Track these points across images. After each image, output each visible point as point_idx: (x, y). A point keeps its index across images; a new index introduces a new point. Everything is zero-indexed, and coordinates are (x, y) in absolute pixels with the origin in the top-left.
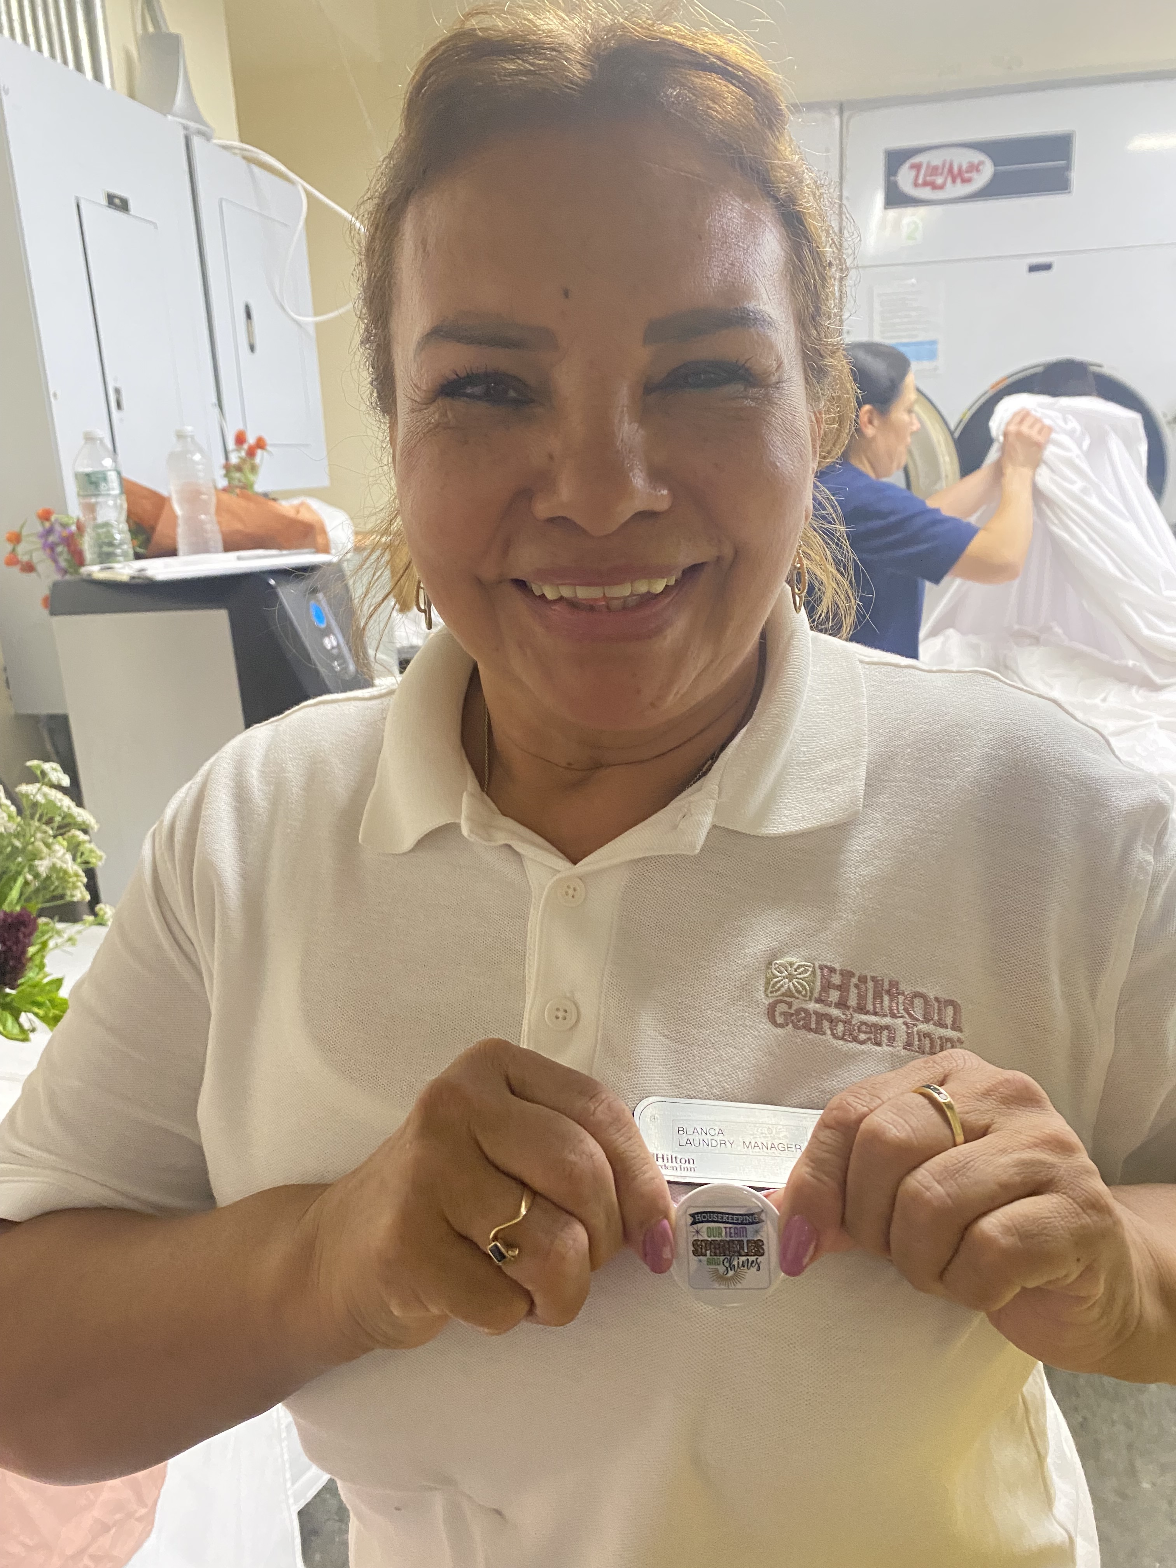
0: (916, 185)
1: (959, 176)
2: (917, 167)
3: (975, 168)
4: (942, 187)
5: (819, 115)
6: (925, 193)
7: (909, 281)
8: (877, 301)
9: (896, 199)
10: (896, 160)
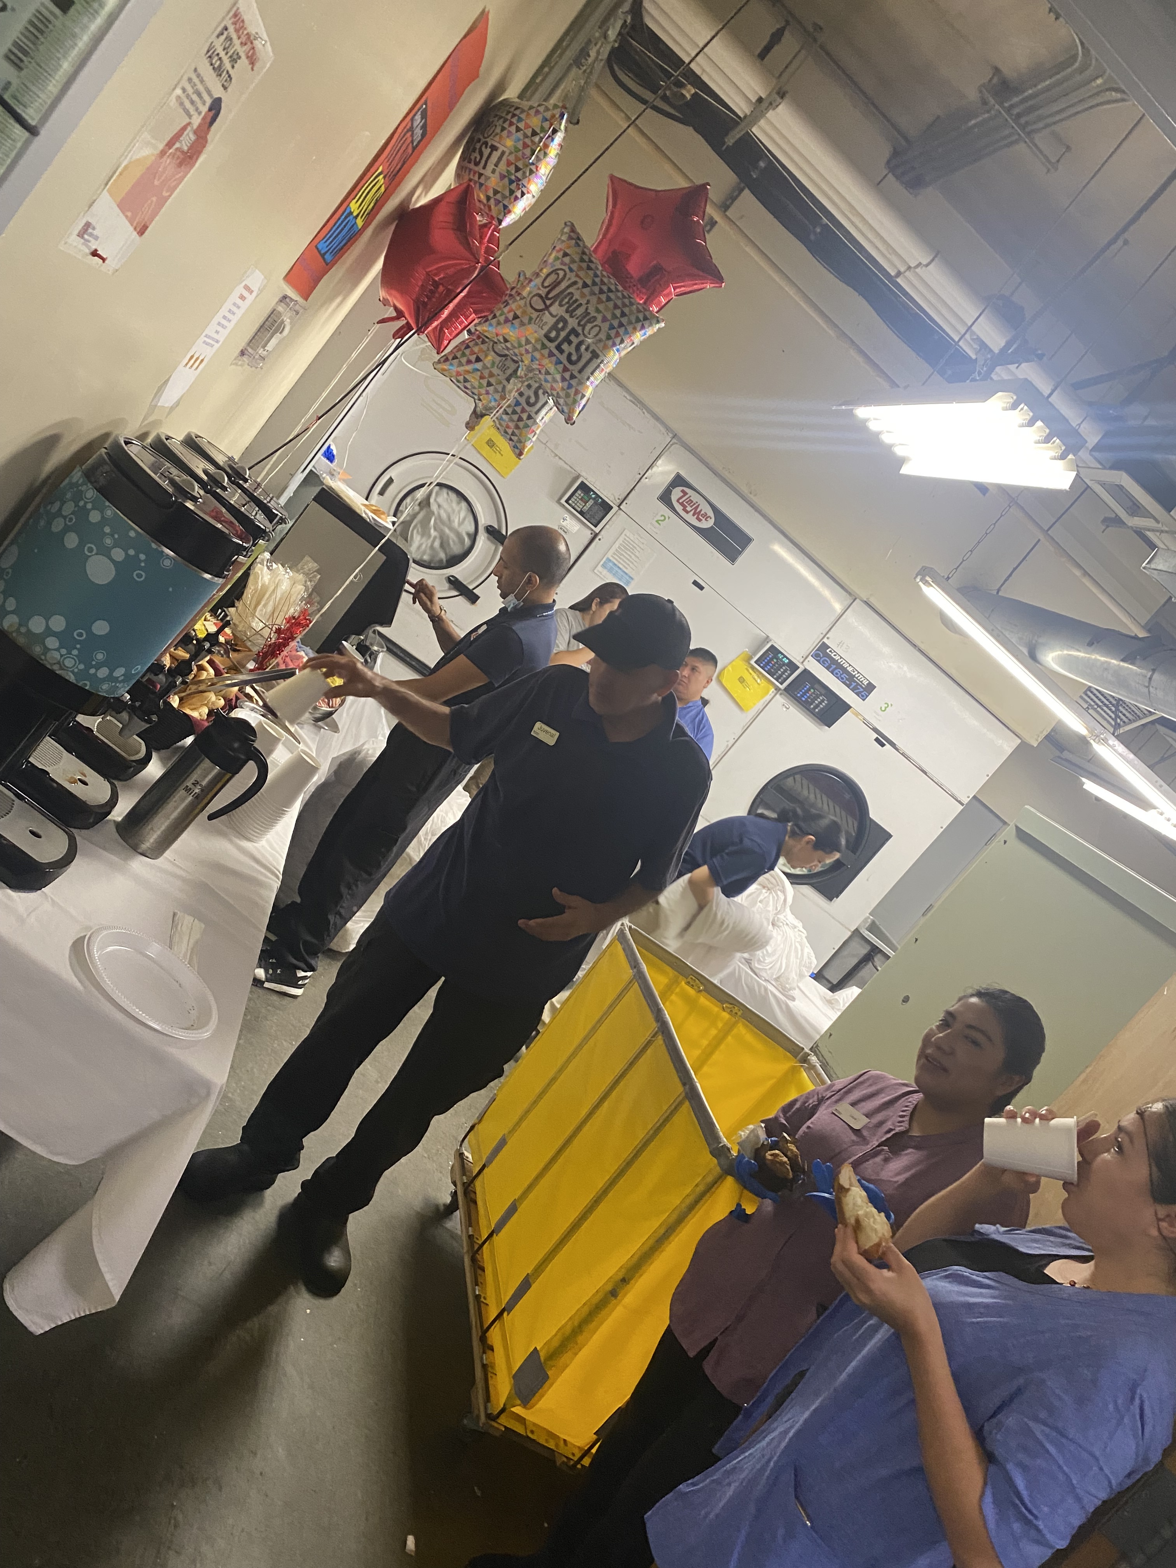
0: (678, 501)
1: (698, 514)
2: (685, 493)
3: (707, 517)
6: (679, 508)
7: (642, 540)
8: (623, 537)
9: (665, 498)
10: (679, 481)
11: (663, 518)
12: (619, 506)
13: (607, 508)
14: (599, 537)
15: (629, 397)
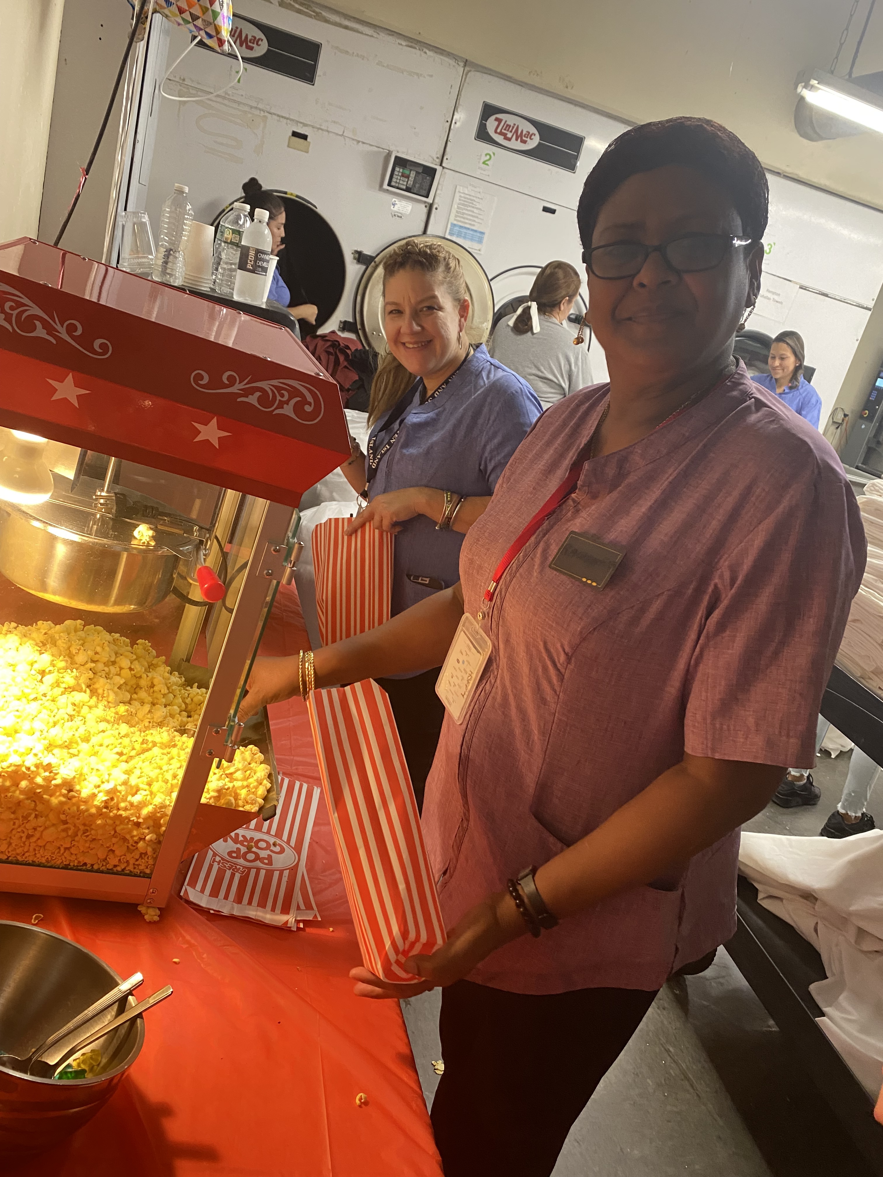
0: (496, 132)
2: (499, 120)
3: (530, 135)
4: (509, 139)
5: (452, 62)
6: (499, 139)
7: (477, 190)
8: (457, 195)
9: (482, 135)
10: (489, 110)
11: (488, 157)
12: (441, 165)
13: (430, 172)
14: (435, 206)
15: (404, 43)
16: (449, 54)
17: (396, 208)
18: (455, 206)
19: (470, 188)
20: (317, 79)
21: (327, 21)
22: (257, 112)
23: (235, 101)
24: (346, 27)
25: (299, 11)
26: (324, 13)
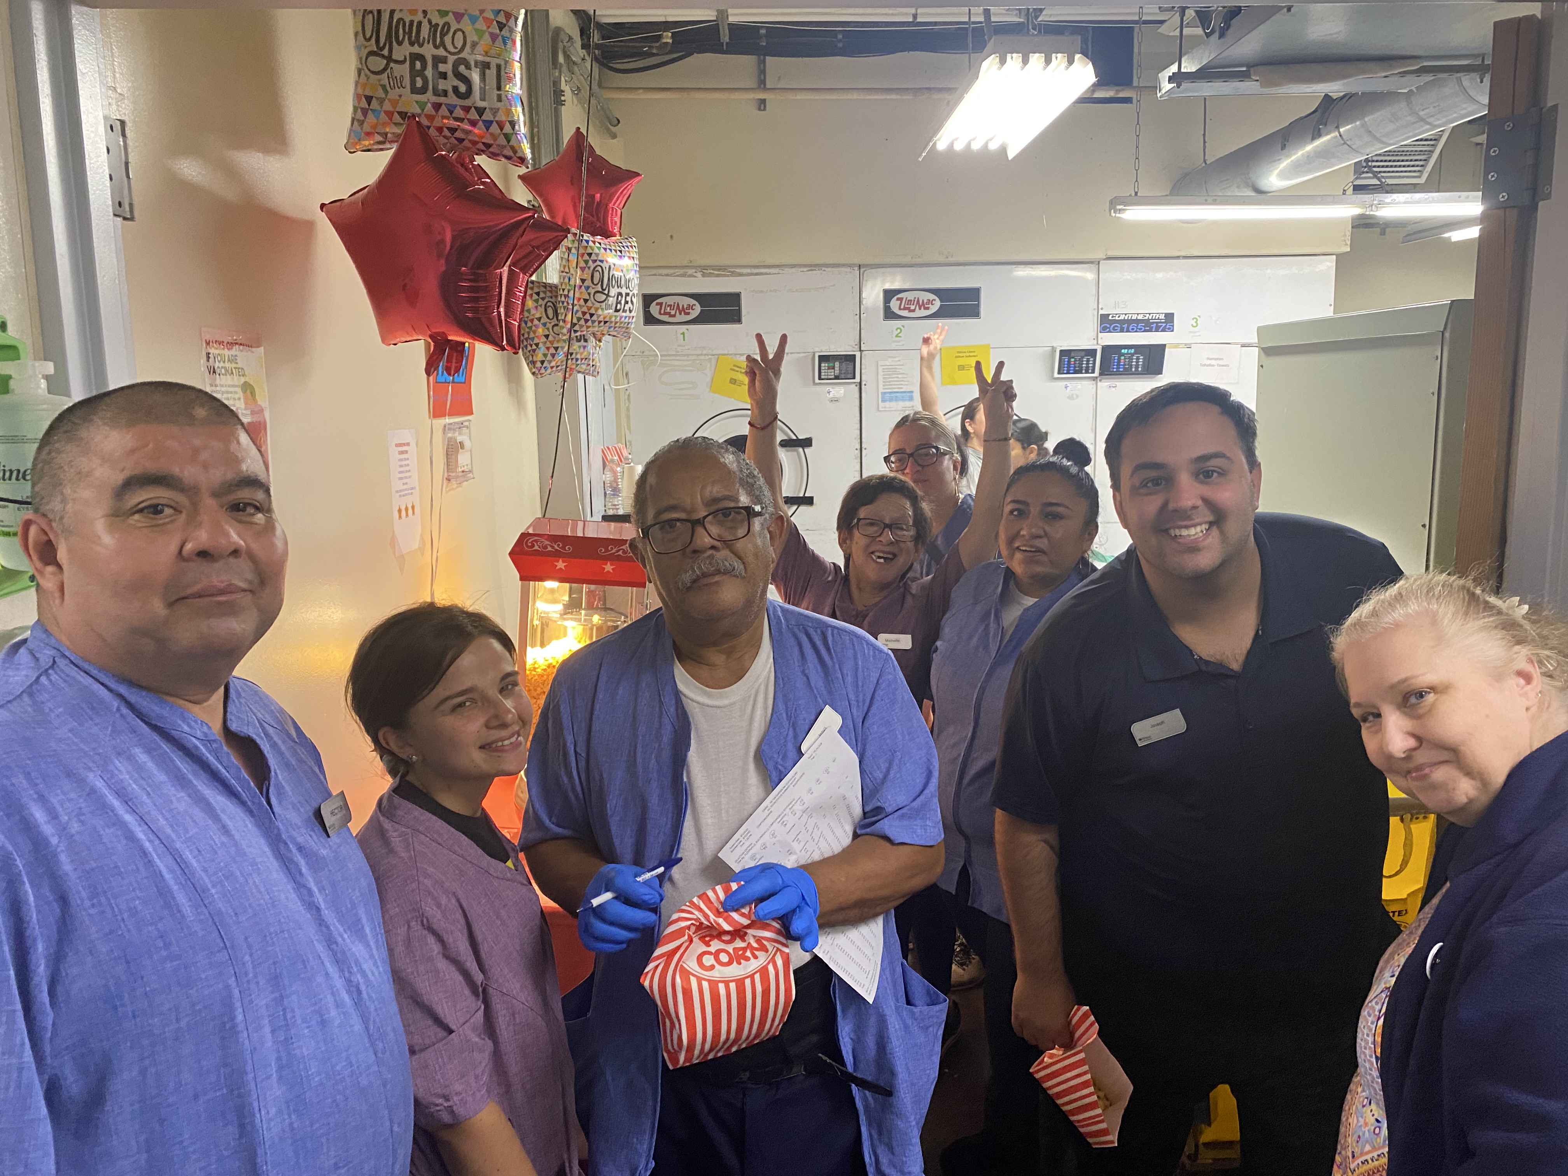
0: (900, 309)
1: (923, 306)
2: (901, 299)
3: (931, 302)
4: (914, 311)
5: (848, 270)
6: (905, 313)
7: (897, 359)
8: (880, 369)
9: (889, 315)
10: (889, 295)
11: (899, 330)
12: (859, 350)
13: (852, 358)
14: (863, 383)
15: (805, 269)
16: (844, 265)
17: (831, 395)
18: (881, 378)
19: (890, 360)
20: (743, 319)
21: (741, 275)
22: (702, 357)
23: (684, 355)
24: (757, 274)
25: (718, 276)
26: (738, 270)
